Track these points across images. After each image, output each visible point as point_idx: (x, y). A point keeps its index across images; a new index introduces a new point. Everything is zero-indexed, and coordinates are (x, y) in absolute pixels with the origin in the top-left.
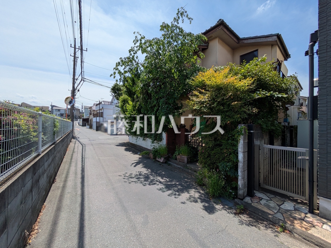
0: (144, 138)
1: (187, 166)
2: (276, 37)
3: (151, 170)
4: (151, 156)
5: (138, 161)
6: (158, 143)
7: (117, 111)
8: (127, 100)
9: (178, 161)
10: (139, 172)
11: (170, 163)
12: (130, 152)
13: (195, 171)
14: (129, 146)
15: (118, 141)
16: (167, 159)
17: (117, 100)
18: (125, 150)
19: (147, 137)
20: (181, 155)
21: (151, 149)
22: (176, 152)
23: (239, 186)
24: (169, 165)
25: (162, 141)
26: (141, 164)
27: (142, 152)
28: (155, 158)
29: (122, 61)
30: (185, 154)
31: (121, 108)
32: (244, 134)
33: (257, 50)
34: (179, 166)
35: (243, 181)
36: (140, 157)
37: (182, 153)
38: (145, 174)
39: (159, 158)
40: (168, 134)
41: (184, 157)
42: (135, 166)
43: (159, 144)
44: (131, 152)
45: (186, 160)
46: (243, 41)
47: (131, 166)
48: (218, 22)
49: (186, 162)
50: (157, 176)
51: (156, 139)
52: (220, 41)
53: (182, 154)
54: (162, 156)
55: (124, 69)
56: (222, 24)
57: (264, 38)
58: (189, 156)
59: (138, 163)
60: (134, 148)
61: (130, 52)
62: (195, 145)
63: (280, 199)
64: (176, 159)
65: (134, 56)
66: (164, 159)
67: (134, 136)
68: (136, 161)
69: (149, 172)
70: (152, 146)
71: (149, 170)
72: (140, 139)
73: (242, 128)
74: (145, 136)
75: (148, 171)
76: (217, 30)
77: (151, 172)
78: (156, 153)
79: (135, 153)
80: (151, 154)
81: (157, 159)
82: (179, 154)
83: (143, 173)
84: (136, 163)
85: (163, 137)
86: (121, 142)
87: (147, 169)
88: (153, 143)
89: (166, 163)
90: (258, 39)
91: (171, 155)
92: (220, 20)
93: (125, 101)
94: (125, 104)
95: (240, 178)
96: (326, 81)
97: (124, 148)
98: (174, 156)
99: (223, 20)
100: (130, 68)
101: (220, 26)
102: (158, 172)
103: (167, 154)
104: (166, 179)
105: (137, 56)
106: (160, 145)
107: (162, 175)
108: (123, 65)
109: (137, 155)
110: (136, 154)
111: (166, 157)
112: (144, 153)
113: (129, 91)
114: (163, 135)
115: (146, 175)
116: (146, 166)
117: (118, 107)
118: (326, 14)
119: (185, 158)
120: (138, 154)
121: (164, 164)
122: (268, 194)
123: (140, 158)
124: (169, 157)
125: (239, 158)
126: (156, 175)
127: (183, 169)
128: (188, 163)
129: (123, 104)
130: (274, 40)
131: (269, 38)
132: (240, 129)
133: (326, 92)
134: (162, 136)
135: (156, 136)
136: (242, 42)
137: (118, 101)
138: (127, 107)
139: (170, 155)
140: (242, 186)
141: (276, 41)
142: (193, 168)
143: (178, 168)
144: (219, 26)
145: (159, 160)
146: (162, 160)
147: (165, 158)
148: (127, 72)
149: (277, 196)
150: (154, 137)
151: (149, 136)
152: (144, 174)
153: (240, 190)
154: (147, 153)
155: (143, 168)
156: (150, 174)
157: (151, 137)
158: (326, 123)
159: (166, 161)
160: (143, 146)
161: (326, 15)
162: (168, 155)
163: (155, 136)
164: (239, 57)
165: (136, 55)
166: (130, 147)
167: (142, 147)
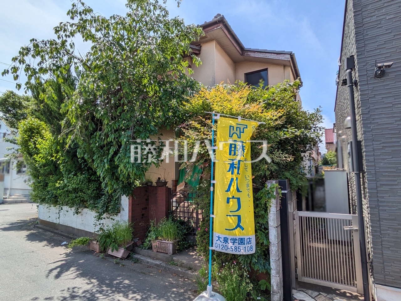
0: (78, 209)
1: (172, 260)
2: (289, 56)
3: (98, 281)
4: (96, 246)
5: (63, 262)
6: (112, 219)
7: (11, 152)
8: (38, 129)
9: (155, 250)
10: (69, 289)
11: (138, 257)
12: (41, 241)
13: (190, 269)
14: (38, 227)
15: (8, 217)
16: (132, 250)
17: (11, 127)
18: (28, 240)
19: (86, 207)
20: (161, 240)
21: (96, 233)
22: (149, 234)
23: (273, 287)
24: (137, 261)
25: (119, 214)
26: (72, 269)
27: (75, 239)
28: (104, 250)
29: (36, 46)
30: (169, 236)
31: (22, 146)
32: (276, 196)
33: (266, 69)
34: (158, 262)
35: (279, 277)
36: (69, 250)
37: (164, 234)
38: (85, 292)
39: (115, 250)
40: (133, 198)
41: (167, 242)
42: (57, 277)
43: (114, 220)
44: (45, 243)
45: (171, 247)
46: (249, 53)
47: (47, 276)
48: (216, 17)
49: (171, 253)
50: (113, 292)
51: (106, 210)
52: (219, 47)
53: (162, 237)
54: (120, 246)
55: (41, 64)
56: (221, 21)
57: (276, 55)
58: (175, 239)
59: (64, 268)
60: (52, 232)
61: (57, 31)
62: (185, 218)
63: (326, 296)
64: (150, 248)
65: (66, 41)
66: (125, 251)
67: (52, 206)
68: (59, 264)
69: (94, 286)
70: (98, 224)
71: (93, 280)
72: (67, 211)
73: (274, 187)
74: (79, 204)
75: (92, 283)
76: (215, 29)
77: (98, 284)
78: (108, 240)
79: (55, 242)
80: (95, 242)
81: (110, 252)
82: (157, 238)
83: (81, 291)
84: (59, 270)
85: (122, 205)
86: (15, 219)
87: (89, 279)
88: (99, 218)
89: (128, 257)
90: (268, 54)
91: (138, 240)
92: (219, 15)
93: (32, 132)
94: (33, 136)
95: (273, 273)
96: (370, 122)
97: (26, 233)
98: (148, 242)
99: (223, 15)
100: (54, 64)
101: (219, 25)
102: (115, 282)
103: (132, 240)
104: (135, 297)
105: (73, 44)
106: (115, 222)
107: (124, 287)
108: (37, 55)
109: (60, 247)
110: (57, 246)
111: (130, 246)
112: (79, 243)
113: (48, 110)
114: (122, 202)
115: (88, 295)
116: (84, 273)
117: (13, 142)
118: (362, 36)
119: (169, 244)
120: (62, 246)
121: (125, 262)
122: (310, 292)
123: (67, 255)
124: (135, 245)
125: (270, 238)
126: (111, 290)
127: (165, 268)
128: (174, 253)
129: (29, 136)
130: (287, 60)
131: (281, 55)
132: (271, 188)
133: (371, 136)
134: (120, 204)
135: (108, 203)
136: (247, 55)
137: (13, 129)
138: (37, 143)
139: (136, 240)
140: (278, 286)
141: (290, 61)
142: (185, 262)
143: (156, 265)
144: (218, 23)
145: (115, 254)
146: (120, 253)
147: (127, 249)
148: (47, 71)
149: (321, 293)
150: (103, 206)
151: (91, 203)
152: (83, 293)
153: (274, 295)
154: (84, 241)
155: (78, 279)
156: (97, 291)
157: (96, 207)
158: (374, 178)
159: (130, 253)
160: (74, 226)
161: (363, 38)
162: (133, 242)
163: (104, 204)
164: (244, 75)
165: (69, 40)
166: (40, 230)
167: (71, 227)
